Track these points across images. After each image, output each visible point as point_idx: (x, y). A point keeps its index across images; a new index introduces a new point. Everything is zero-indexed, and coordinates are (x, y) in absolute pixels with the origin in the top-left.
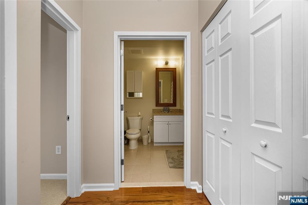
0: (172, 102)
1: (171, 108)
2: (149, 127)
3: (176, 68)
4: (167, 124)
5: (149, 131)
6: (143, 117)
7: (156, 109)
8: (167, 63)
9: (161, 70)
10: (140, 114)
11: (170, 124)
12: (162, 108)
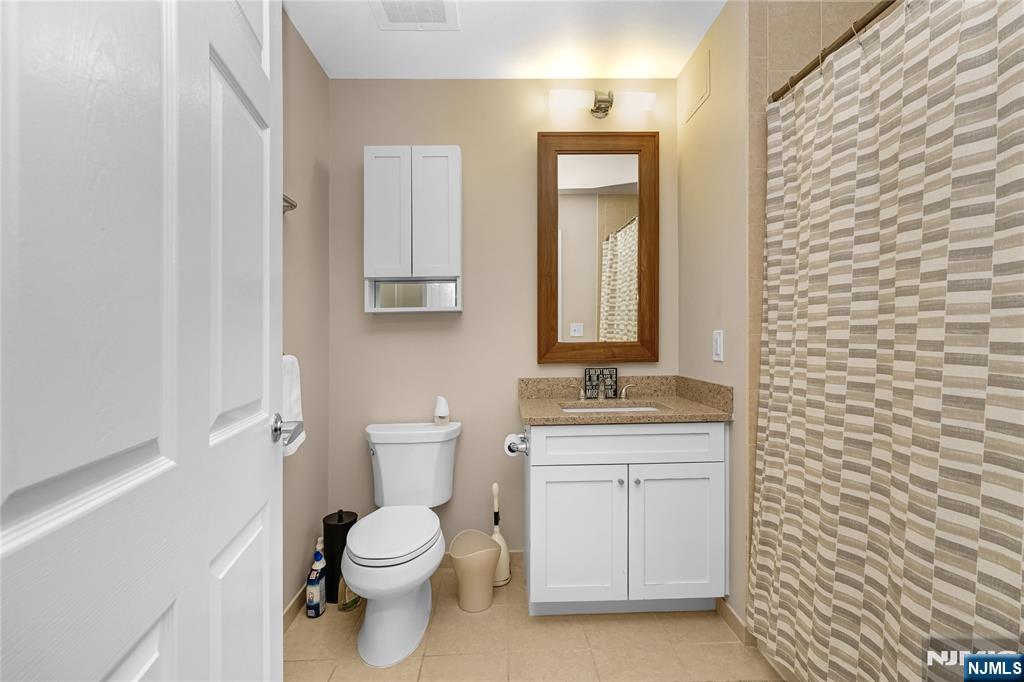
0: (632, 337)
1: (627, 371)
2: (495, 487)
3: (654, 136)
4: (621, 482)
5: (497, 515)
6: (461, 429)
7: (540, 381)
8: (602, 107)
9: (567, 144)
10: (442, 408)
11: (638, 482)
12: (573, 373)
